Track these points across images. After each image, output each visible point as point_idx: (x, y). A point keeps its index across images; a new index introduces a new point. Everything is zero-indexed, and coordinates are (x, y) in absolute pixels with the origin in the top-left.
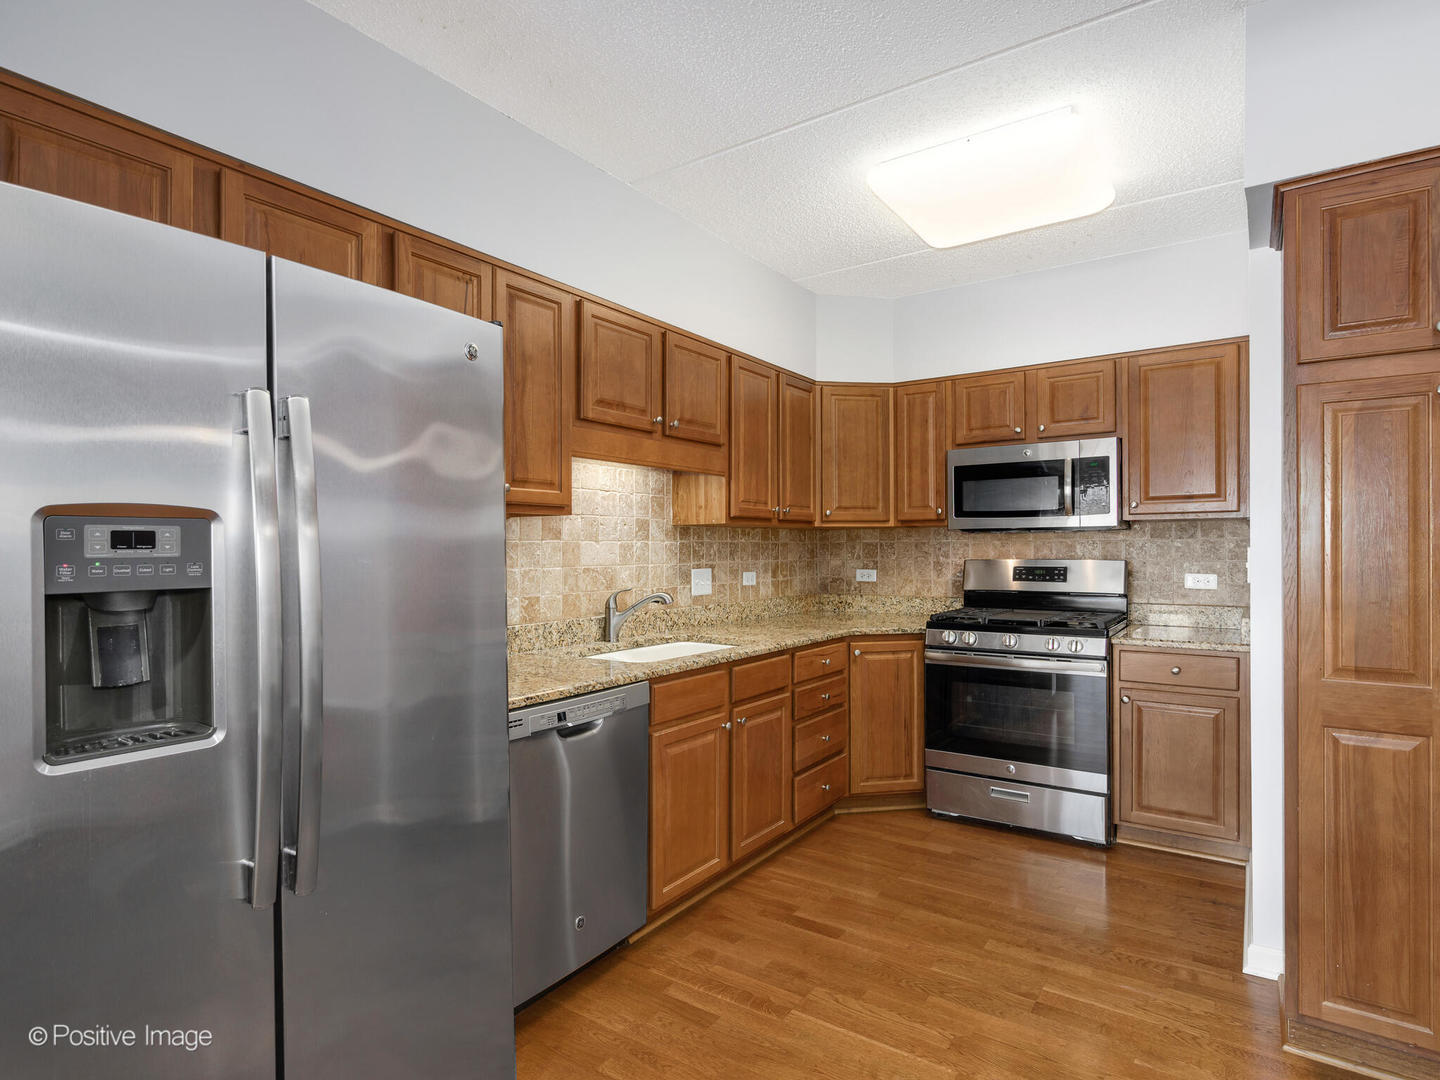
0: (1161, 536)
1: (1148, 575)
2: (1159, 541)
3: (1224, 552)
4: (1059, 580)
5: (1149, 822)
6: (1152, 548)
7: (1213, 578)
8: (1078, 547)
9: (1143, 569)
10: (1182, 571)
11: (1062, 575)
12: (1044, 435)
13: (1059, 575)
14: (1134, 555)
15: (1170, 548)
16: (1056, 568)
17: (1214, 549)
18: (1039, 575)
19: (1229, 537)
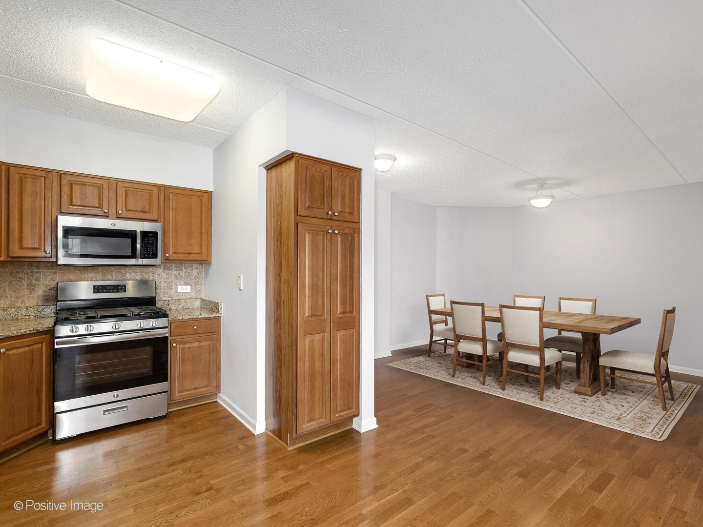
0: (168, 269)
1: (162, 287)
2: (167, 271)
3: (193, 277)
4: (122, 291)
5: (183, 397)
6: (164, 275)
7: (189, 287)
8: (128, 274)
9: (160, 284)
10: (176, 285)
11: (123, 289)
12: (121, 216)
13: (122, 289)
14: (156, 278)
15: (172, 274)
16: (119, 285)
17: (189, 275)
18: (110, 289)
19: (195, 270)
